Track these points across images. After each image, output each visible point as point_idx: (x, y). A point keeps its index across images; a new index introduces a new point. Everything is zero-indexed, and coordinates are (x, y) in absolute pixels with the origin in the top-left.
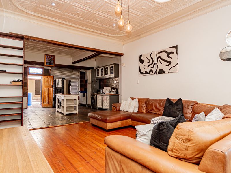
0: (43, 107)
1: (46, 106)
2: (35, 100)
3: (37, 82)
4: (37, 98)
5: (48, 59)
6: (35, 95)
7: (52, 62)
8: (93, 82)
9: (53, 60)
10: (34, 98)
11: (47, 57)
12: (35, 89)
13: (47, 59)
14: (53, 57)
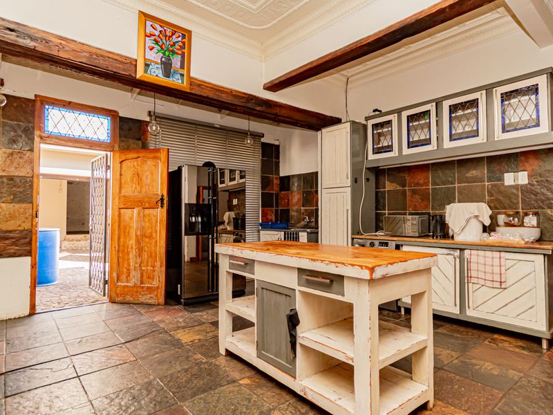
0: (112, 301)
1: (129, 298)
2: (67, 250)
3: (77, 192)
4: (77, 244)
5: (157, 42)
6: (68, 233)
7: (176, 61)
8: (356, 182)
9: (183, 55)
10: (66, 244)
11: (149, 30)
12: (67, 213)
13: (150, 42)
14: (184, 36)
